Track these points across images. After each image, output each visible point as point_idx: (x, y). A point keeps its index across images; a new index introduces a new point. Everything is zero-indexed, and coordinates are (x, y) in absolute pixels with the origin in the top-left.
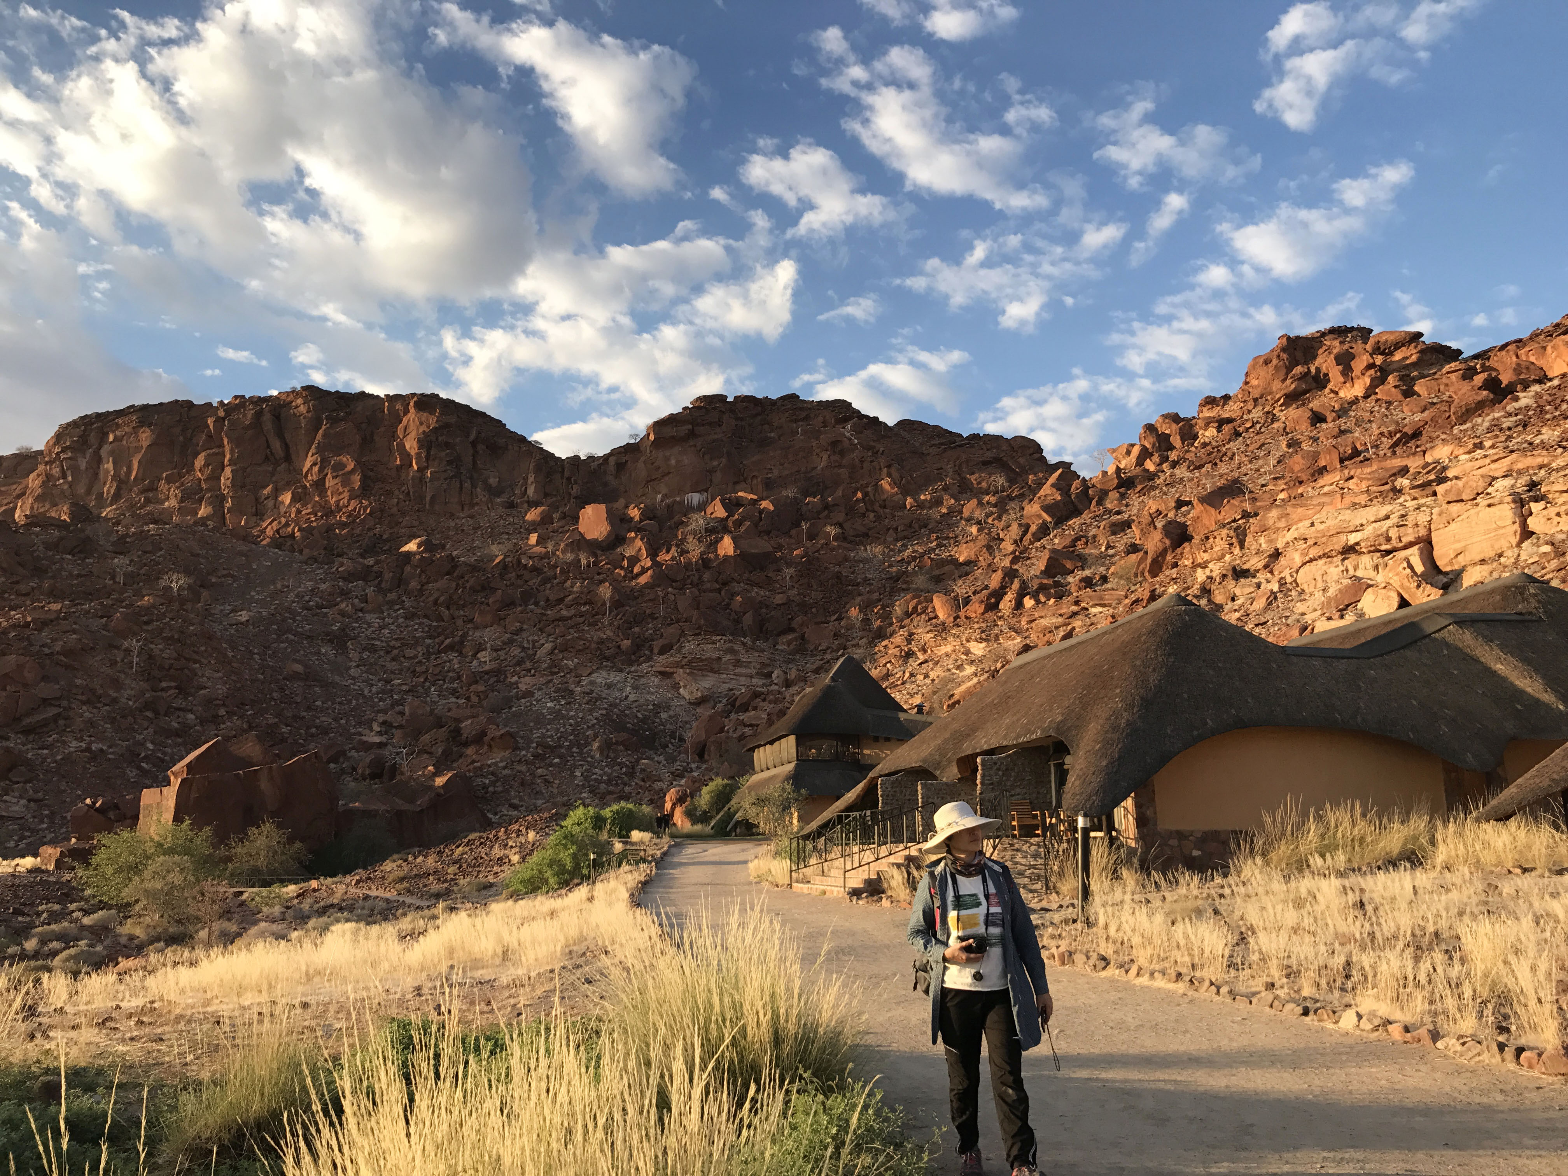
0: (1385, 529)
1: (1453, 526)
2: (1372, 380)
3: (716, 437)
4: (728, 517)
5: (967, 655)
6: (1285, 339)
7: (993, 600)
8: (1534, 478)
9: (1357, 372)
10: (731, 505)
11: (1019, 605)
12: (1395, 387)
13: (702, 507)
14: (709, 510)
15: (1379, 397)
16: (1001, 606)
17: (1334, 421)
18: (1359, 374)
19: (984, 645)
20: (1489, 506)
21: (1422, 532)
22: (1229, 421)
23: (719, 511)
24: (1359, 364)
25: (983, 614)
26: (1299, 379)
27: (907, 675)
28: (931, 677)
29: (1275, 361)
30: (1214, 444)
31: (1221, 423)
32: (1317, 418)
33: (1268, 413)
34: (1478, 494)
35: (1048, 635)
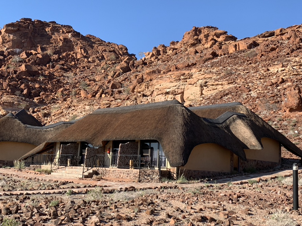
0: (174, 89)
1: (188, 90)
2: (212, 43)
3: (26, 32)
4: (27, 58)
5: (84, 109)
6: (194, 28)
7: (94, 94)
8: (207, 81)
9: (209, 40)
10: (28, 54)
11: (101, 96)
12: (217, 46)
13: (19, 54)
14: (21, 55)
15: (213, 48)
16: (96, 96)
17: (200, 53)
18: (209, 41)
19: (89, 106)
20: (196, 86)
21: (182, 91)
22: (176, 49)
23: (24, 55)
24: (210, 38)
25: (91, 98)
26: (195, 40)
27: (67, 113)
28: (74, 114)
29: (191, 34)
30: (170, 55)
31: (174, 49)
32: (196, 52)
33: (186, 48)
34: (195, 83)
35: (104, 106)
